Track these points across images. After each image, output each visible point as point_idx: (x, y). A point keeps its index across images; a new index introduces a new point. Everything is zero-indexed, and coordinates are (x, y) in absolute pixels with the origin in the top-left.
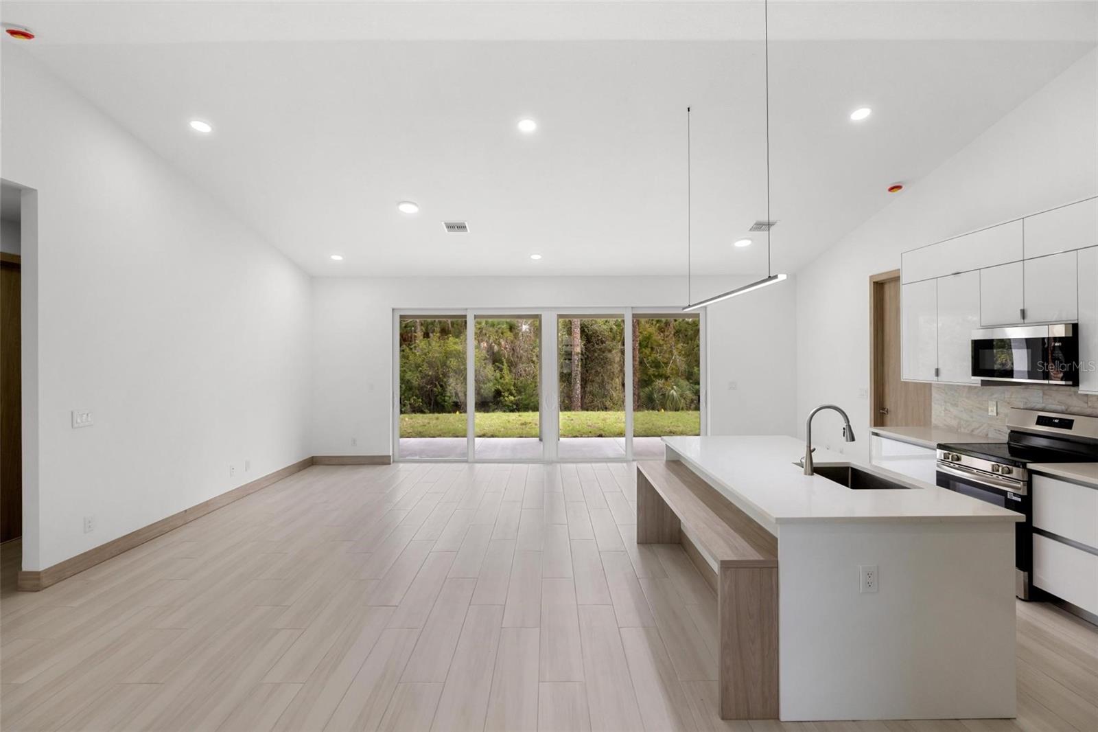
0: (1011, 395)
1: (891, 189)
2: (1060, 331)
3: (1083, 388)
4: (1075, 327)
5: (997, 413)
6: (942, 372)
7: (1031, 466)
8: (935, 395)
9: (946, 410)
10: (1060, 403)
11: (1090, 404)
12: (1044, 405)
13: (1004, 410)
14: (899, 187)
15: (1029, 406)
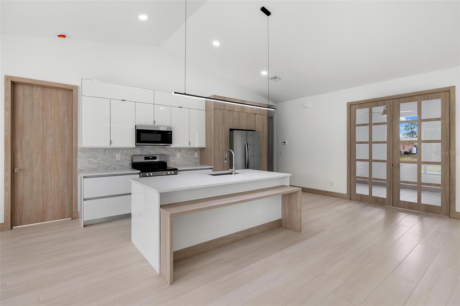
0: (127, 151)
1: (59, 36)
3: (168, 146)
5: (121, 159)
11: (156, 151)
12: (141, 153)
13: (124, 157)
14: (64, 36)
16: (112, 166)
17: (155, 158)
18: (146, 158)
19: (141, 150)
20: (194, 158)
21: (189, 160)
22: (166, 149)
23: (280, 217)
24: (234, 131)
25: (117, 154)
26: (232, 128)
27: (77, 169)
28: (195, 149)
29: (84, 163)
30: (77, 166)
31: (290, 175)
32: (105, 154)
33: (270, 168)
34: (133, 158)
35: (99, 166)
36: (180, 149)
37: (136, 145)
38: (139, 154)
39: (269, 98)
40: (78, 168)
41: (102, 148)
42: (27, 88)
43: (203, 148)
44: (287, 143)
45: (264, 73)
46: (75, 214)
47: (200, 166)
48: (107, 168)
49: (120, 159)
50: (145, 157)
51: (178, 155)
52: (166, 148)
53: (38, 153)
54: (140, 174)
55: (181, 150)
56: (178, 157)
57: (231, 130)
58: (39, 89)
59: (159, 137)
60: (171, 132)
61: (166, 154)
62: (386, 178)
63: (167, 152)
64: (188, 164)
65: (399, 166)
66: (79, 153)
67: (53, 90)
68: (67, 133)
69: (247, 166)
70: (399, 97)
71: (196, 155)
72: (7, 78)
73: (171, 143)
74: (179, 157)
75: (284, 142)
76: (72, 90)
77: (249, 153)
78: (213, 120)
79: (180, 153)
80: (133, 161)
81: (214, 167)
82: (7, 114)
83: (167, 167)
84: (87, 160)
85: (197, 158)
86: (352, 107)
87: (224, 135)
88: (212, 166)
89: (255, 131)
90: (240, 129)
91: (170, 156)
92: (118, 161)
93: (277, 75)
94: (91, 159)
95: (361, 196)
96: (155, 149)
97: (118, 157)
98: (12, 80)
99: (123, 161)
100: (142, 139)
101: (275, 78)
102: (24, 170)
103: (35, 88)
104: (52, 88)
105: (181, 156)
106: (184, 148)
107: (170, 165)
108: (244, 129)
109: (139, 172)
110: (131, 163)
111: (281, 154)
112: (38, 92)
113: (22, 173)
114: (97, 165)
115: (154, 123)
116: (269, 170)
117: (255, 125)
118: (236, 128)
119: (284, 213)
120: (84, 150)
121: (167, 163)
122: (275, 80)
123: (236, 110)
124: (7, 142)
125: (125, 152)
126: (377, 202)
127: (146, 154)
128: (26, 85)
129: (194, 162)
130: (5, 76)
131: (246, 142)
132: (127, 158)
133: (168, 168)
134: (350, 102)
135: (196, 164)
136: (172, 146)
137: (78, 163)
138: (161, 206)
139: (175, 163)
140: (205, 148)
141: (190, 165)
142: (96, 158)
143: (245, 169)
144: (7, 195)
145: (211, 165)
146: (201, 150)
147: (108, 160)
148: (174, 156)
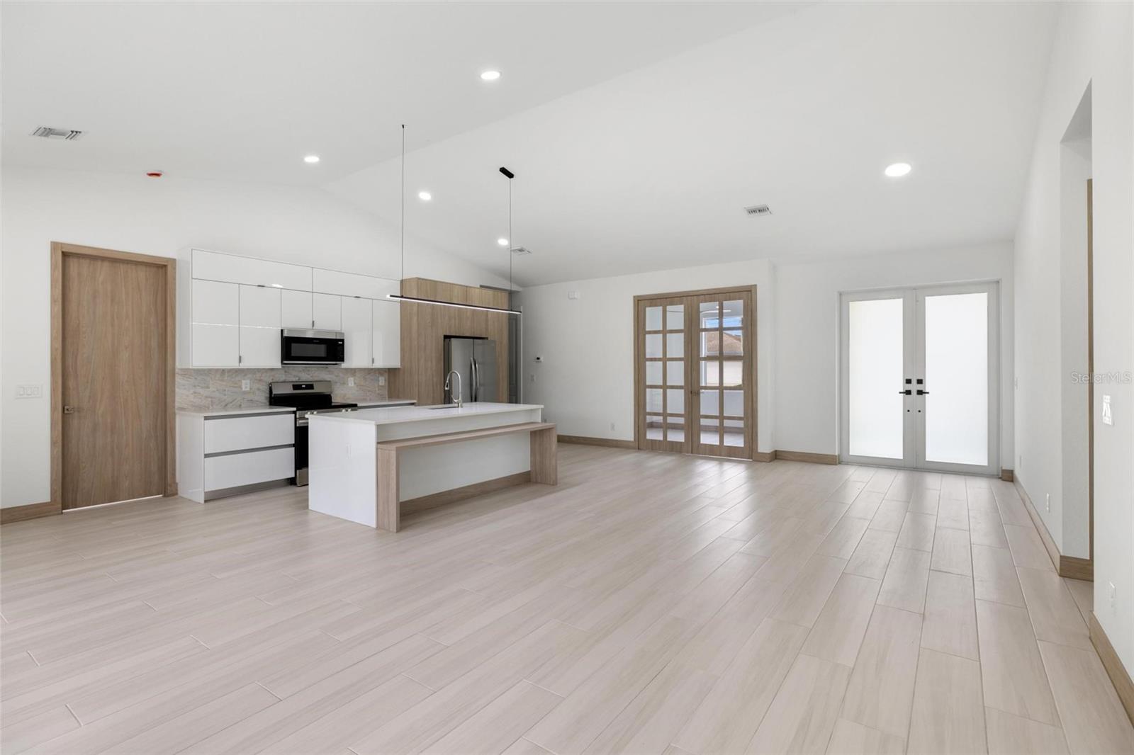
16: (236, 401)
17: (310, 386)
18: (296, 387)
19: (286, 372)
20: (379, 386)
21: (369, 391)
22: (329, 371)
23: (528, 469)
24: (453, 339)
25: (244, 379)
26: (448, 334)
27: (174, 407)
28: (380, 371)
29: (187, 396)
30: (174, 401)
31: (542, 406)
32: (222, 381)
33: (513, 398)
34: (273, 388)
35: (212, 401)
36: (353, 372)
37: (282, 363)
38: (282, 380)
39: (511, 279)
40: (177, 405)
41: (217, 370)
42: (85, 263)
43: (395, 369)
44: (542, 359)
45: (503, 242)
46: (171, 486)
47: (389, 401)
48: (226, 405)
49: (248, 389)
50: (294, 386)
51: (351, 382)
52: (327, 370)
53: (103, 379)
54: (294, 412)
55: (355, 372)
56: (350, 385)
57: (447, 337)
58: (106, 264)
59: (322, 350)
60: (343, 341)
61: (329, 380)
62: (683, 413)
63: (330, 376)
64: (368, 398)
65: (698, 394)
66: (178, 379)
67: (129, 266)
68: (154, 343)
69: (474, 398)
70: (698, 293)
71: (382, 381)
72: (55, 246)
73: (342, 359)
74: (353, 385)
75: (538, 359)
76: (165, 266)
77: (478, 378)
78: (415, 319)
79: (353, 379)
80: (274, 393)
81: (419, 400)
82: (56, 309)
83: (331, 402)
84: (192, 391)
85: (382, 386)
86: (642, 303)
87: (434, 345)
88: (414, 399)
89: (487, 338)
90: (461, 335)
91: (336, 382)
92: (245, 393)
93: (524, 247)
94: (199, 390)
95: (653, 441)
96: (309, 371)
97: (246, 385)
98: (64, 250)
99: (254, 393)
100: (291, 354)
101: (521, 250)
102: (79, 410)
103: (99, 263)
104: (128, 263)
105: (355, 383)
106: (361, 370)
107: (336, 400)
108: (468, 335)
109: (295, 409)
110: (268, 395)
111: (533, 380)
112: (104, 270)
113: (76, 414)
114: (210, 399)
115: (313, 326)
116: (511, 402)
117: (487, 329)
118: (454, 334)
119: (533, 463)
120: (188, 373)
121: (332, 395)
122: (520, 253)
124: (55, 359)
125: (258, 375)
126: (673, 448)
127: (294, 379)
128: (83, 258)
129: (378, 394)
130: (51, 242)
131: (472, 359)
132: (261, 388)
133: (333, 404)
134: (638, 296)
135: (383, 399)
136: (344, 365)
137: (176, 396)
138: (378, 443)
139: (348, 395)
140: (399, 369)
141: (370, 400)
142: (208, 387)
143: (472, 401)
144: (55, 453)
145: (411, 399)
146: (391, 372)
147: (228, 391)
148: (344, 383)
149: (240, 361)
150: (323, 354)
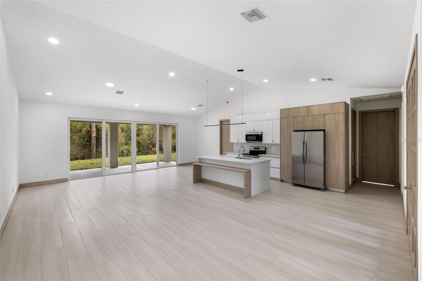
2: (260, 133)
3: (263, 142)
4: (262, 133)
6: (239, 141)
7: (258, 155)
8: (235, 145)
9: (237, 148)
10: (257, 145)
13: (248, 147)
14: (228, 102)
15: (252, 146)
17: (259, 148)
18: (255, 148)
26: (296, 130)
37: (248, 142)
51: (273, 147)
56: (273, 149)
60: (261, 135)
63: (267, 146)
73: (261, 141)
79: (274, 147)
89: (324, 130)
91: (268, 148)
98: (220, 121)
99: (247, 149)
100: (248, 139)
102: (224, 149)
107: (268, 153)
108: (309, 129)
115: (254, 131)
117: (324, 125)
118: (300, 130)
120: (229, 144)
121: (266, 152)
123: (301, 115)
131: (303, 141)
139: (271, 152)
148: (271, 148)
149: (238, 141)
150: (255, 139)
